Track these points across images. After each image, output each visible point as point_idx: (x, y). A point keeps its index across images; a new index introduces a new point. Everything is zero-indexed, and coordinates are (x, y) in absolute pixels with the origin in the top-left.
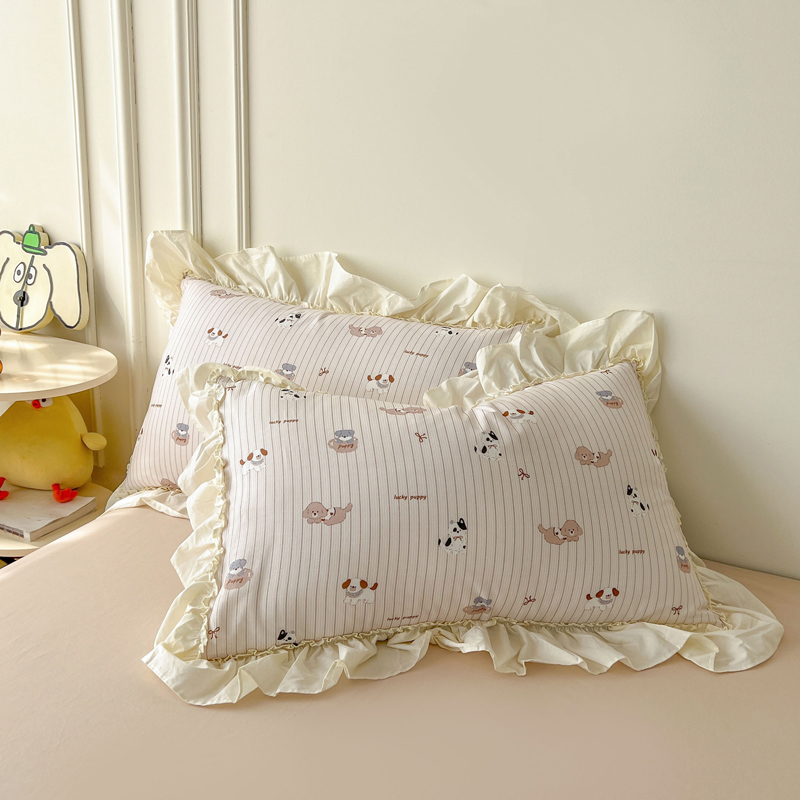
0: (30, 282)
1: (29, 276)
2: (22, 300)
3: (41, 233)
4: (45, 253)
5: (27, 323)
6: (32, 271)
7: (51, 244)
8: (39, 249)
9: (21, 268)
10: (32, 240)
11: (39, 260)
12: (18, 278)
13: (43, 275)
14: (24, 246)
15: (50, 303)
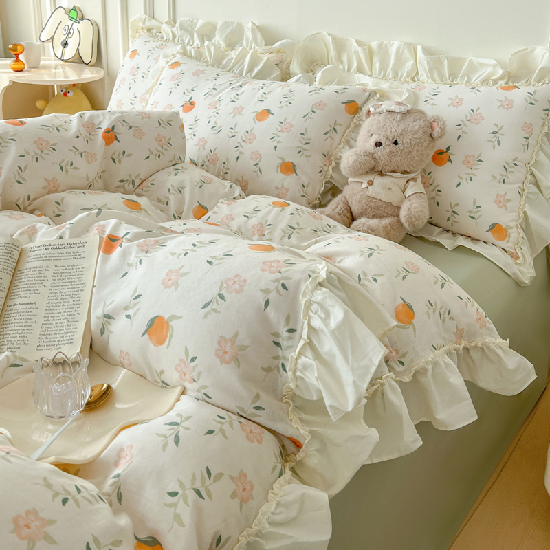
0: (70, 36)
1: (70, 33)
2: (65, 45)
3: (79, 12)
4: (79, 23)
5: (66, 57)
6: (72, 31)
7: (83, 18)
8: (76, 19)
9: (67, 28)
10: (74, 14)
11: (76, 26)
12: (65, 33)
13: (76, 33)
14: (69, 16)
15: (78, 49)
